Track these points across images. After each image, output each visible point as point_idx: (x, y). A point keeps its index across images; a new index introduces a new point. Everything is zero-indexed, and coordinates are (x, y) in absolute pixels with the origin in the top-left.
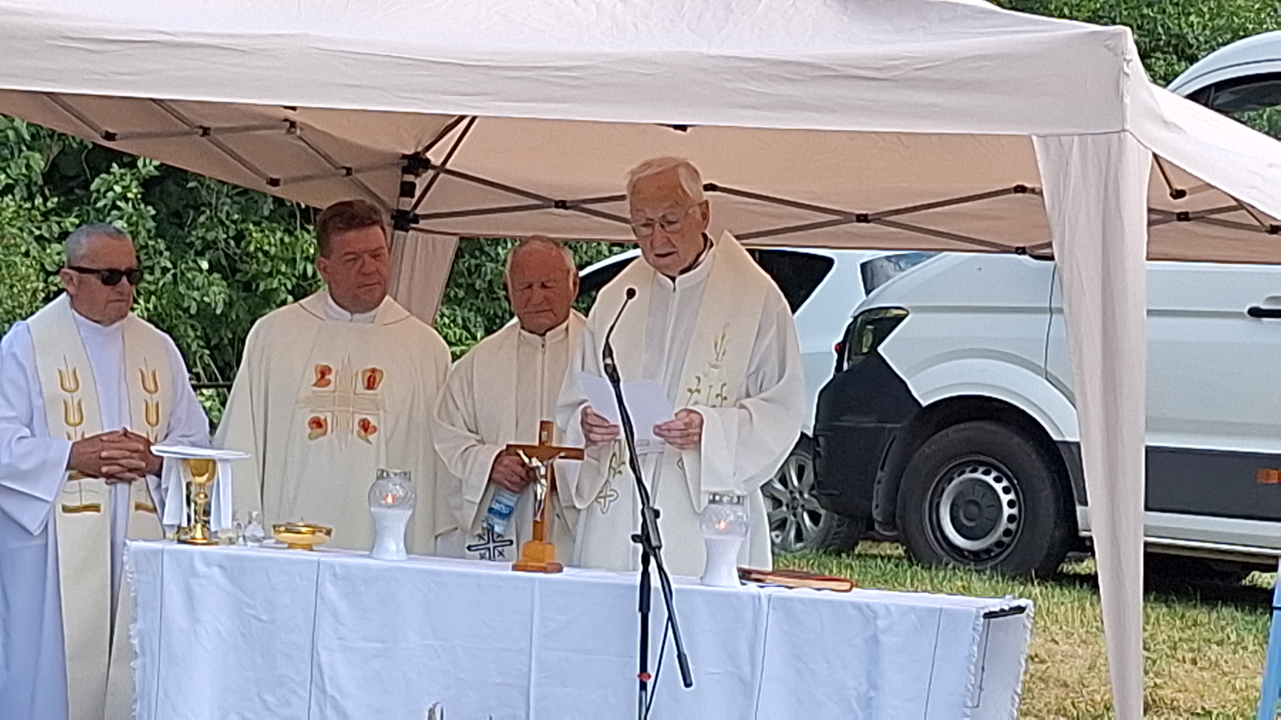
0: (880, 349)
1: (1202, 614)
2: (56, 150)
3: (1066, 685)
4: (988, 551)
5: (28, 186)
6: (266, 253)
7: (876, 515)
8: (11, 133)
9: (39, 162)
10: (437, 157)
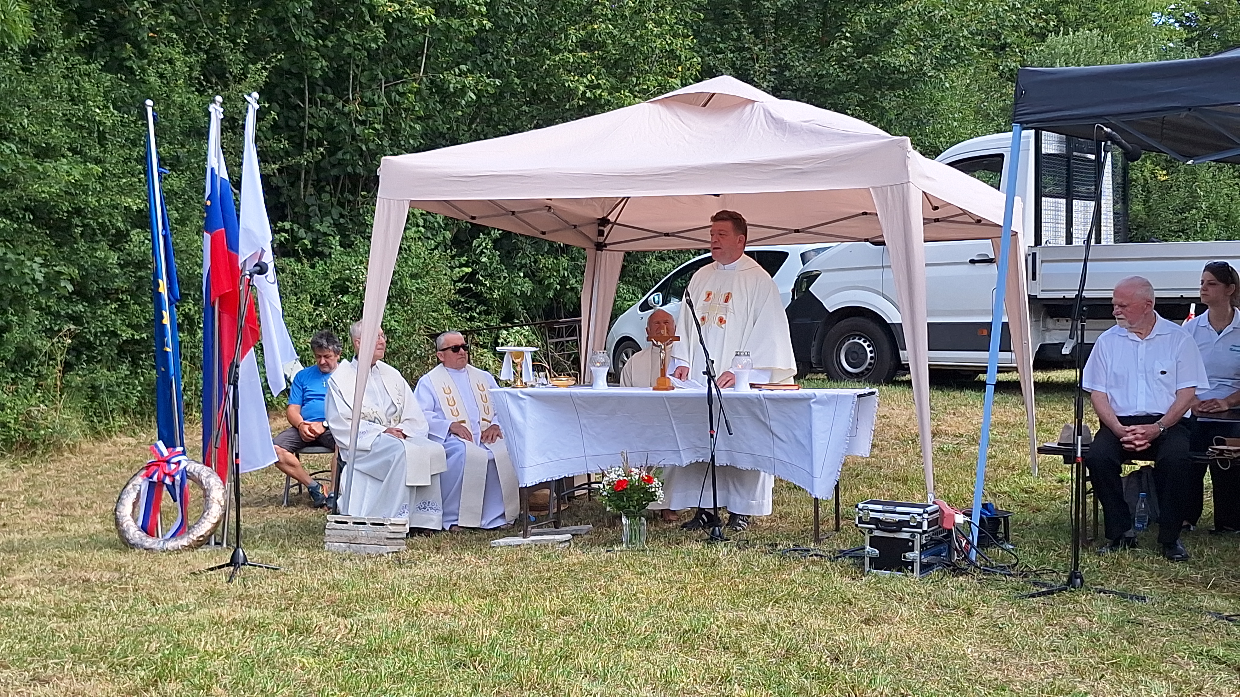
0: (810, 289)
1: (957, 394)
2: (455, 230)
3: (898, 427)
4: (862, 372)
5: (445, 246)
6: (547, 268)
7: (813, 360)
8: (436, 224)
9: (448, 235)
10: (612, 217)
